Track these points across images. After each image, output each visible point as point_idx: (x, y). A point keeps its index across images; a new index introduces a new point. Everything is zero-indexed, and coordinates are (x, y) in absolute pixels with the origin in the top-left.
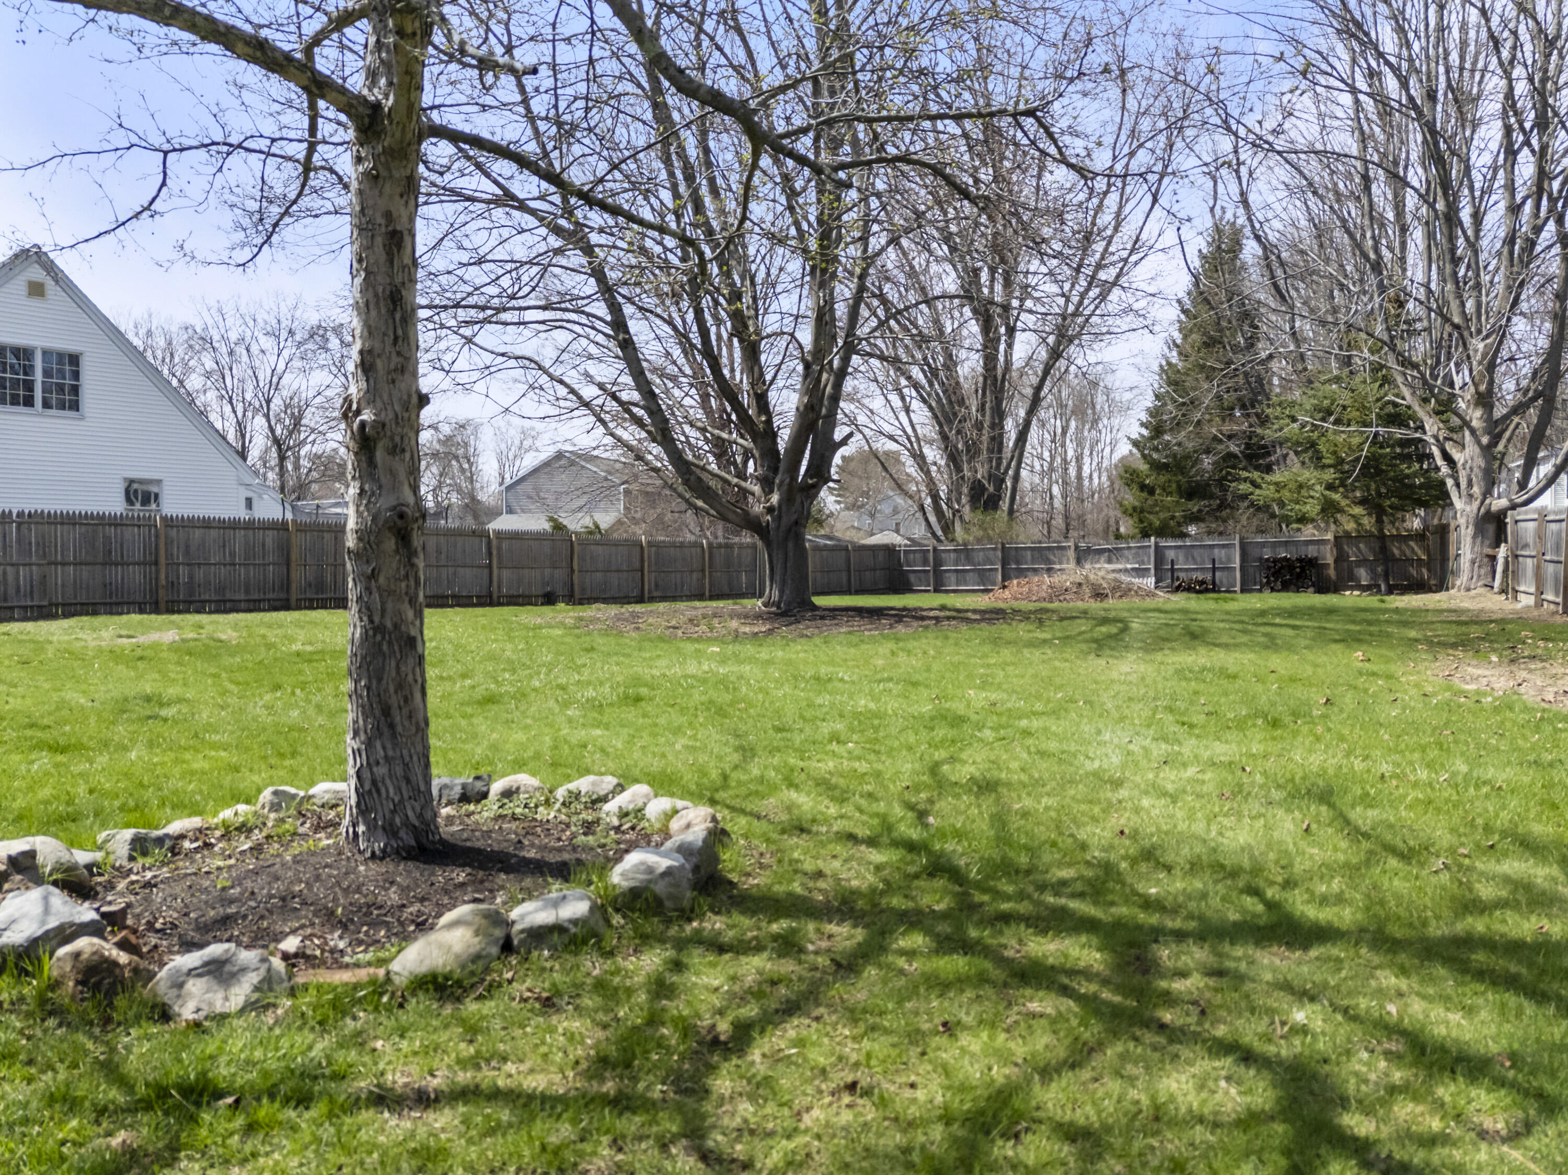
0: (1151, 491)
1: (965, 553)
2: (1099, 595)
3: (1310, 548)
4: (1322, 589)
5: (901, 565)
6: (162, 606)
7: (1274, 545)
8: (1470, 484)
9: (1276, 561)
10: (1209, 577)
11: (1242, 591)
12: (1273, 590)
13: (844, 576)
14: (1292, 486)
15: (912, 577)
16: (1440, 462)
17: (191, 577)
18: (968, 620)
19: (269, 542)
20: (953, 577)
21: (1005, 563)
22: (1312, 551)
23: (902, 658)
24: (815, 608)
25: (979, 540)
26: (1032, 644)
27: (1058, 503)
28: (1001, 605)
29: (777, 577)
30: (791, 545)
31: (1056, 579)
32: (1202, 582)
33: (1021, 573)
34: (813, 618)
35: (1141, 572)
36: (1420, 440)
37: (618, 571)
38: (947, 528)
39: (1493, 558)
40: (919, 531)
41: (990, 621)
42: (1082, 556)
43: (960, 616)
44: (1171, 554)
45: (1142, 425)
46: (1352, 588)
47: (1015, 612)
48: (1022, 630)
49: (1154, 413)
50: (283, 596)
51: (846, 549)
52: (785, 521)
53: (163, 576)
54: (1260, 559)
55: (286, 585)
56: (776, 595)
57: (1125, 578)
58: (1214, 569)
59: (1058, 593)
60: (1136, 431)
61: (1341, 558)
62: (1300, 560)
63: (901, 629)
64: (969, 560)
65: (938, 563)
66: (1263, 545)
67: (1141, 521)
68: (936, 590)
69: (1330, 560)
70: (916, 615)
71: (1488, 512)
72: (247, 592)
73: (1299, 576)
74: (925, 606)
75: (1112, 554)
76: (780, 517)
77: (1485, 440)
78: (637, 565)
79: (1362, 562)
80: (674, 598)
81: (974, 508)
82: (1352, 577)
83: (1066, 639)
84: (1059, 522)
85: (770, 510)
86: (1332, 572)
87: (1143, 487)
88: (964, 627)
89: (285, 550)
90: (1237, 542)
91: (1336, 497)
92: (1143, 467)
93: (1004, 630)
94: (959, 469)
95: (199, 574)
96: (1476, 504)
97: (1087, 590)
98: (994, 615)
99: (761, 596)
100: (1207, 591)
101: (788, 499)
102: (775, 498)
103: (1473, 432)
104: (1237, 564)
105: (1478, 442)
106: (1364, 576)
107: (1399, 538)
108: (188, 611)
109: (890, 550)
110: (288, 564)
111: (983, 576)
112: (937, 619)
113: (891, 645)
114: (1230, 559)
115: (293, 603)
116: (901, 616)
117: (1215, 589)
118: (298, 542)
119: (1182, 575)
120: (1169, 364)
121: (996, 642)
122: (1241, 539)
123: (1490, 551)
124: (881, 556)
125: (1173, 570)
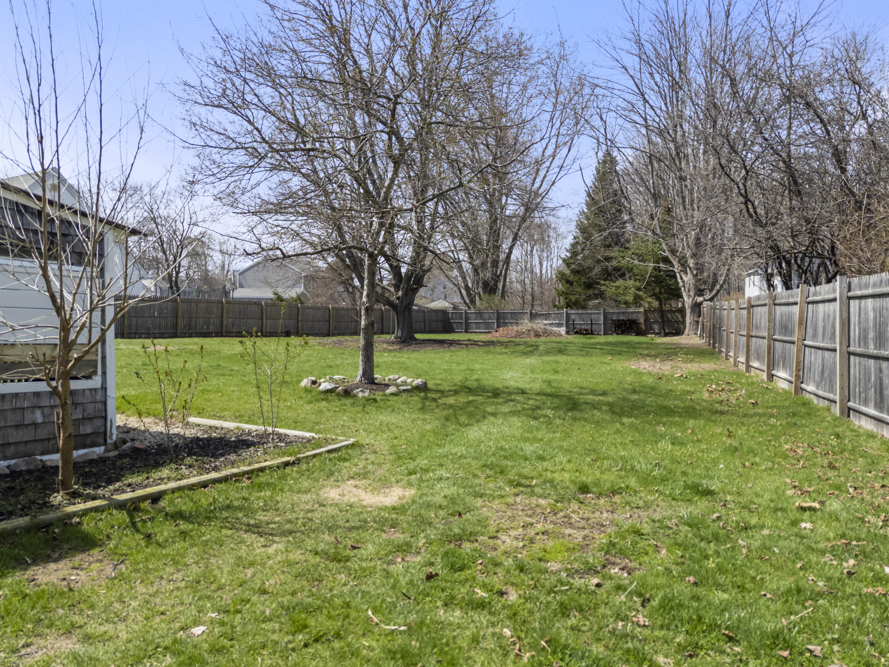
0: (571, 284)
1: (480, 314)
2: (537, 335)
3: (634, 315)
4: (640, 333)
5: (449, 319)
6: (126, 335)
7: (618, 313)
8: (689, 291)
9: (618, 321)
10: (589, 327)
11: (604, 334)
12: (617, 334)
13: (422, 324)
14: (623, 287)
15: (454, 325)
16: (679, 280)
17: (137, 323)
18: (479, 345)
19: (169, 306)
20: (474, 326)
21: (498, 320)
22: (634, 317)
23: (454, 357)
24: (416, 340)
25: (486, 308)
26: (500, 354)
27: (528, 287)
28: (494, 339)
29: (401, 327)
30: (406, 313)
31: (519, 328)
32: (586, 330)
33: (505, 324)
34: (416, 344)
35: (559, 325)
36: (673, 271)
37: (319, 321)
38: (473, 301)
39: (697, 322)
40: (457, 299)
41: (488, 345)
42: (533, 316)
43: (475, 343)
44: (573, 317)
45: (567, 251)
46: (652, 334)
47: (499, 342)
48: (498, 349)
49: (573, 245)
50: (174, 331)
51: (424, 311)
52: (404, 303)
53: (126, 321)
54: (612, 320)
55: (176, 326)
56: (399, 334)
57: (549, 328)
58: (592, 324)
59: (519, 334)
60: (565, 254)
61: (646, 320)
62: (629, 320)
63: (452, 348)
64: (482, 318)
65: (467, 319)
66: (614, 313)
67: (566, 298)
68: (466, 332)
69: (642, 321)
70: (457, 343)
71: (696, 303)
72: (160, 329)
73: (629, 328)
74: (462, 339)
75: (546, 316)
76: (402, 301)
77: (695, 272)
78: (327, 318)
79: (656, 322)
80: (344, 334)
81: (484, 293)
82: (652, 329)
83: (512, 353)
84: (528, 297)
85: (398, 298)
86: (643, 327)
87: (568, 282)
88: (476, 347)
89: (176, 311)
90: (602, 312)
91: (641, 293)
92: (567, 272)
93: (491, 348)
94: (478, 274)
95: (140, 321)
96: (691, 299)
97: (532, 333)
98: (491, 343)
99: (393, 333)
100: (588, 334)
101: (406, 294)
102: (400, 293)
103: (690, 269)
104: (602, 322)
105: (692, 273)
106: (656, 327)
107: (671, 311)
108: (135, 338)
109: (444, 312)
110: (177, 317)
111: (488, 326)
112: (466, 345)
113: (450, 353)
114: (599, 320)
115: (179, 335)
116: (452, 343)
117: (592, 333)
118: (182, 307)
119: (578, 326)
120: (581, 222)
121: (489, 352)
122: (604, 310)
123: (696, 319)
124: (440, 314)
125: (574, 324)
